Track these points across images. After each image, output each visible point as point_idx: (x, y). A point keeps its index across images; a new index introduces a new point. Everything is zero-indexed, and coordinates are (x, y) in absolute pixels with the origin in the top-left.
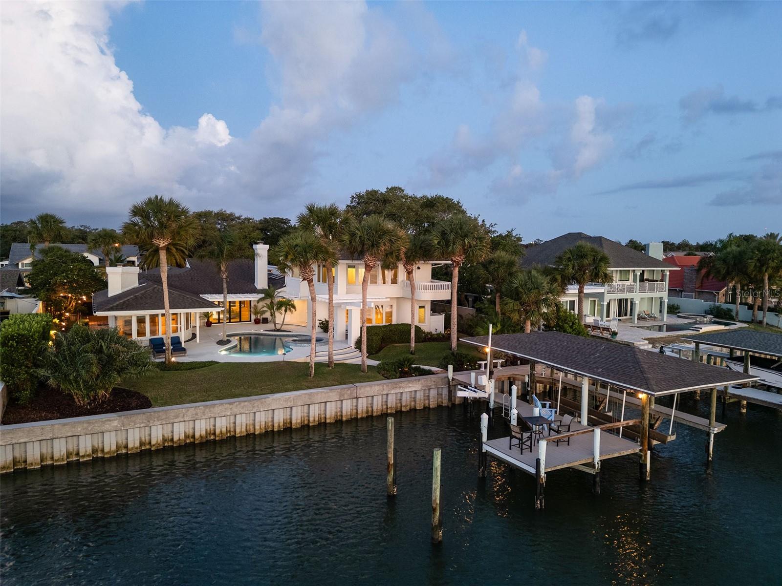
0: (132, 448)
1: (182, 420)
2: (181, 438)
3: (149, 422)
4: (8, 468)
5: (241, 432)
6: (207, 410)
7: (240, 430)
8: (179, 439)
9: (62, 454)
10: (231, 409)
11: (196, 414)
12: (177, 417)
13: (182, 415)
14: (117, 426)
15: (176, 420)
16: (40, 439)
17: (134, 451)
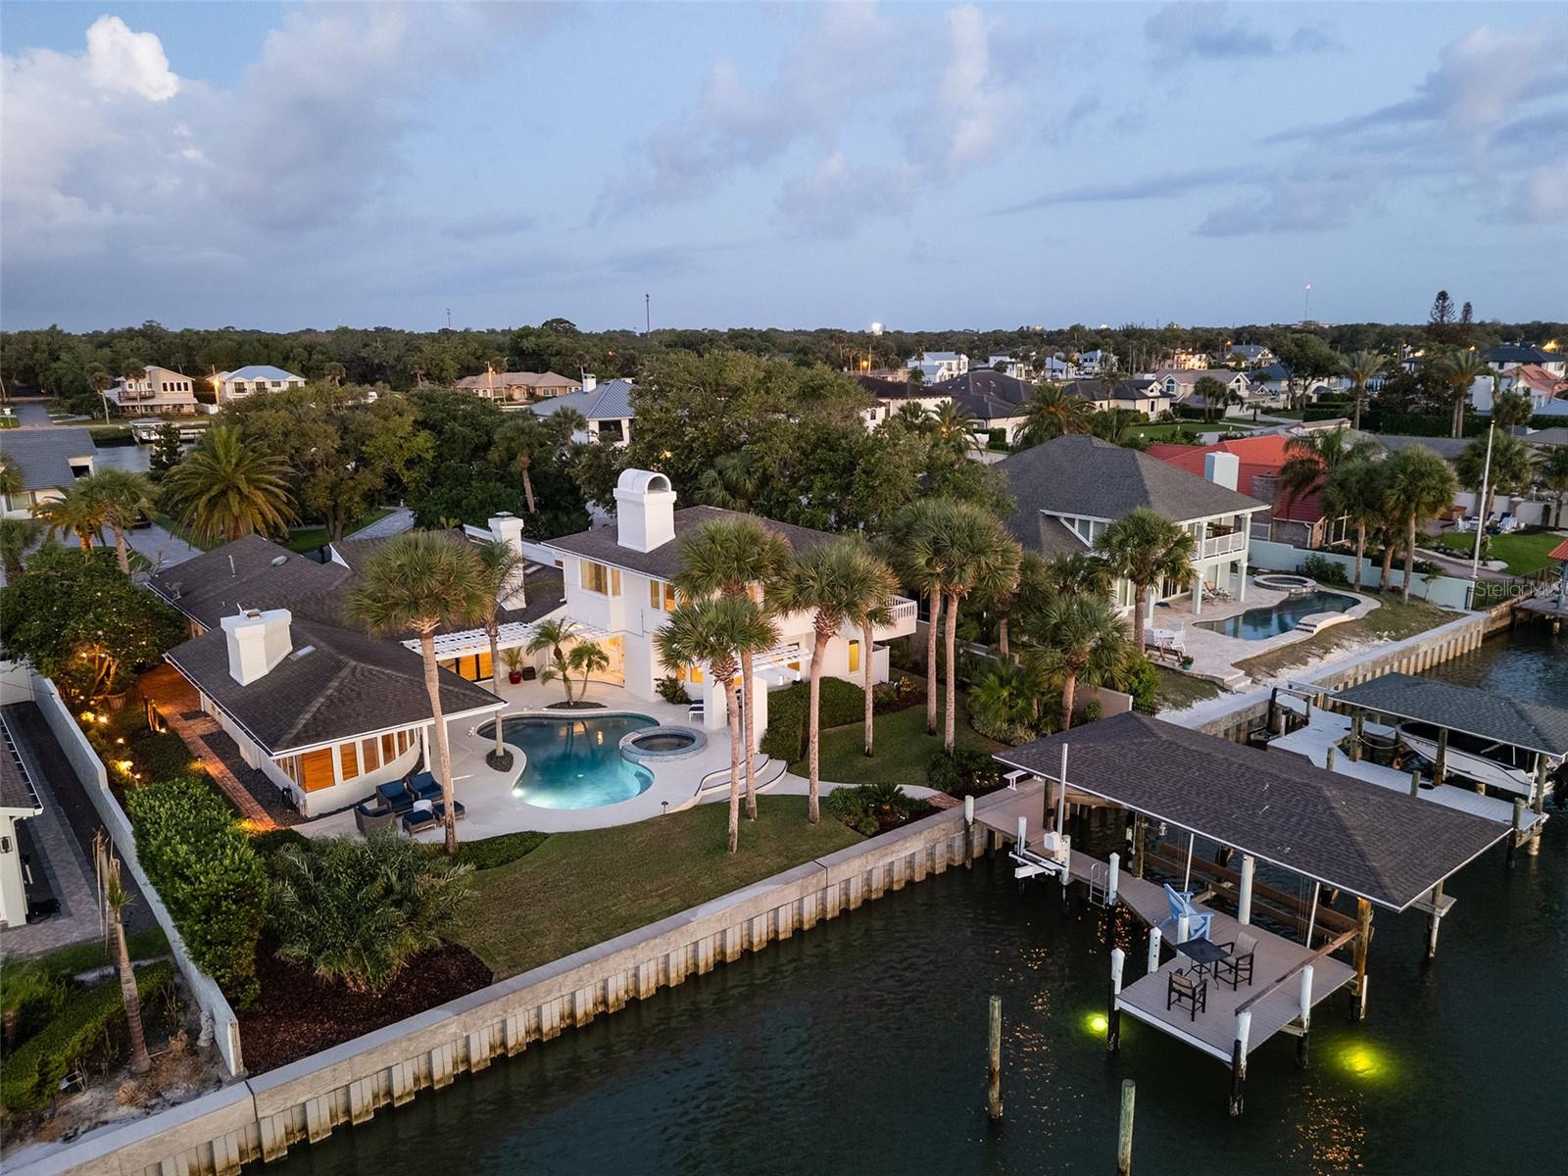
0: (479, 1062)
1: (558, 995)
2: (555, 1025)
3: (506, 1012)
4: (279, 1149)
5: (648, 989)
6: (597, 968)
7: (647, 988)
8: (552, 1028)
9: (366, 1103)
10: (634, 956)
11: (580, 980)
12: (549, 992)
13: (557, 987)
14: (455, 1033)
15: (549, 999)
16: (332, 1088)
17: (482, 1067)
